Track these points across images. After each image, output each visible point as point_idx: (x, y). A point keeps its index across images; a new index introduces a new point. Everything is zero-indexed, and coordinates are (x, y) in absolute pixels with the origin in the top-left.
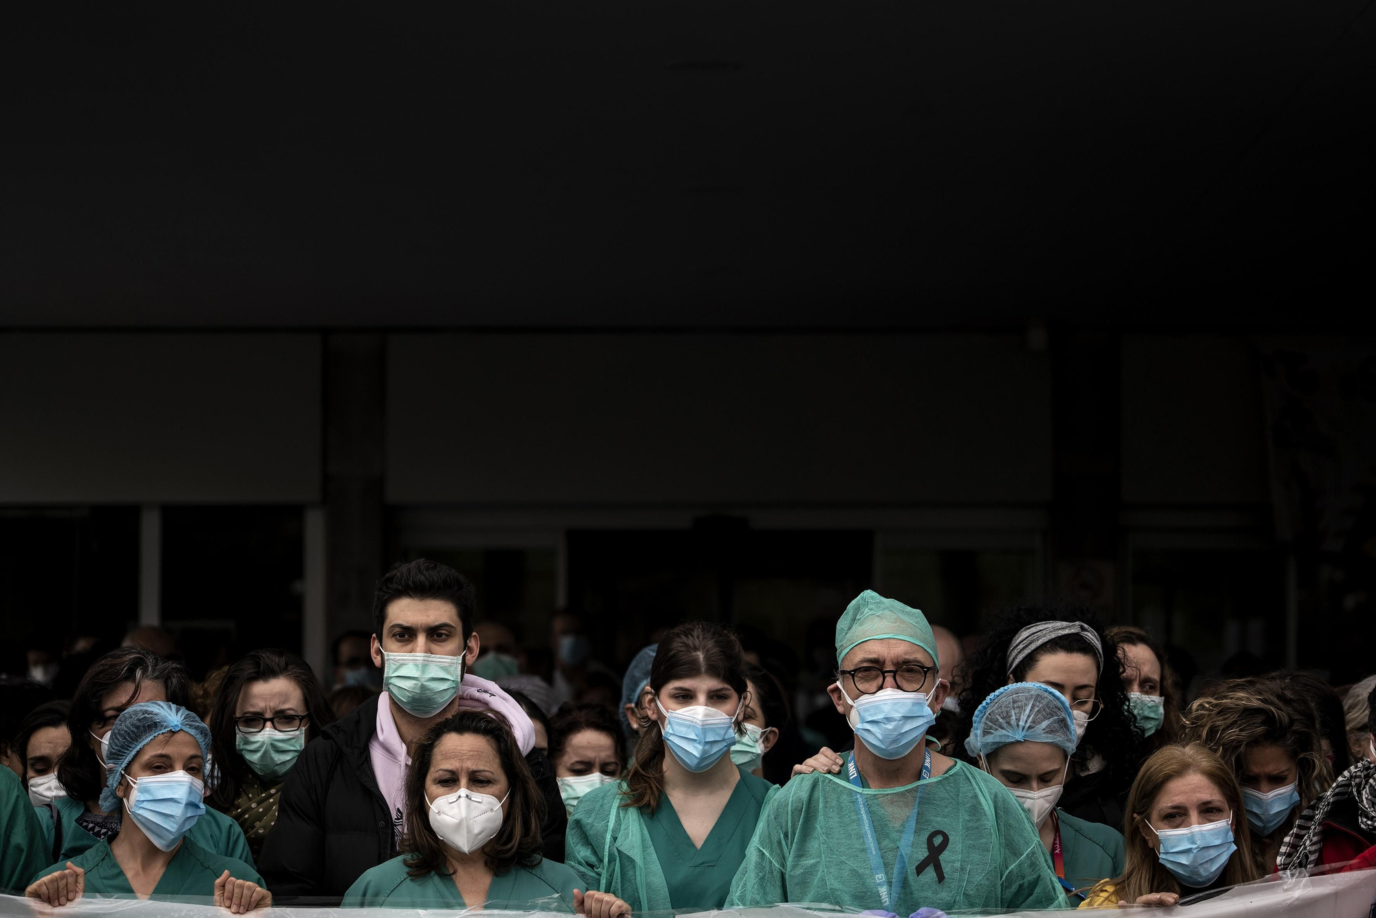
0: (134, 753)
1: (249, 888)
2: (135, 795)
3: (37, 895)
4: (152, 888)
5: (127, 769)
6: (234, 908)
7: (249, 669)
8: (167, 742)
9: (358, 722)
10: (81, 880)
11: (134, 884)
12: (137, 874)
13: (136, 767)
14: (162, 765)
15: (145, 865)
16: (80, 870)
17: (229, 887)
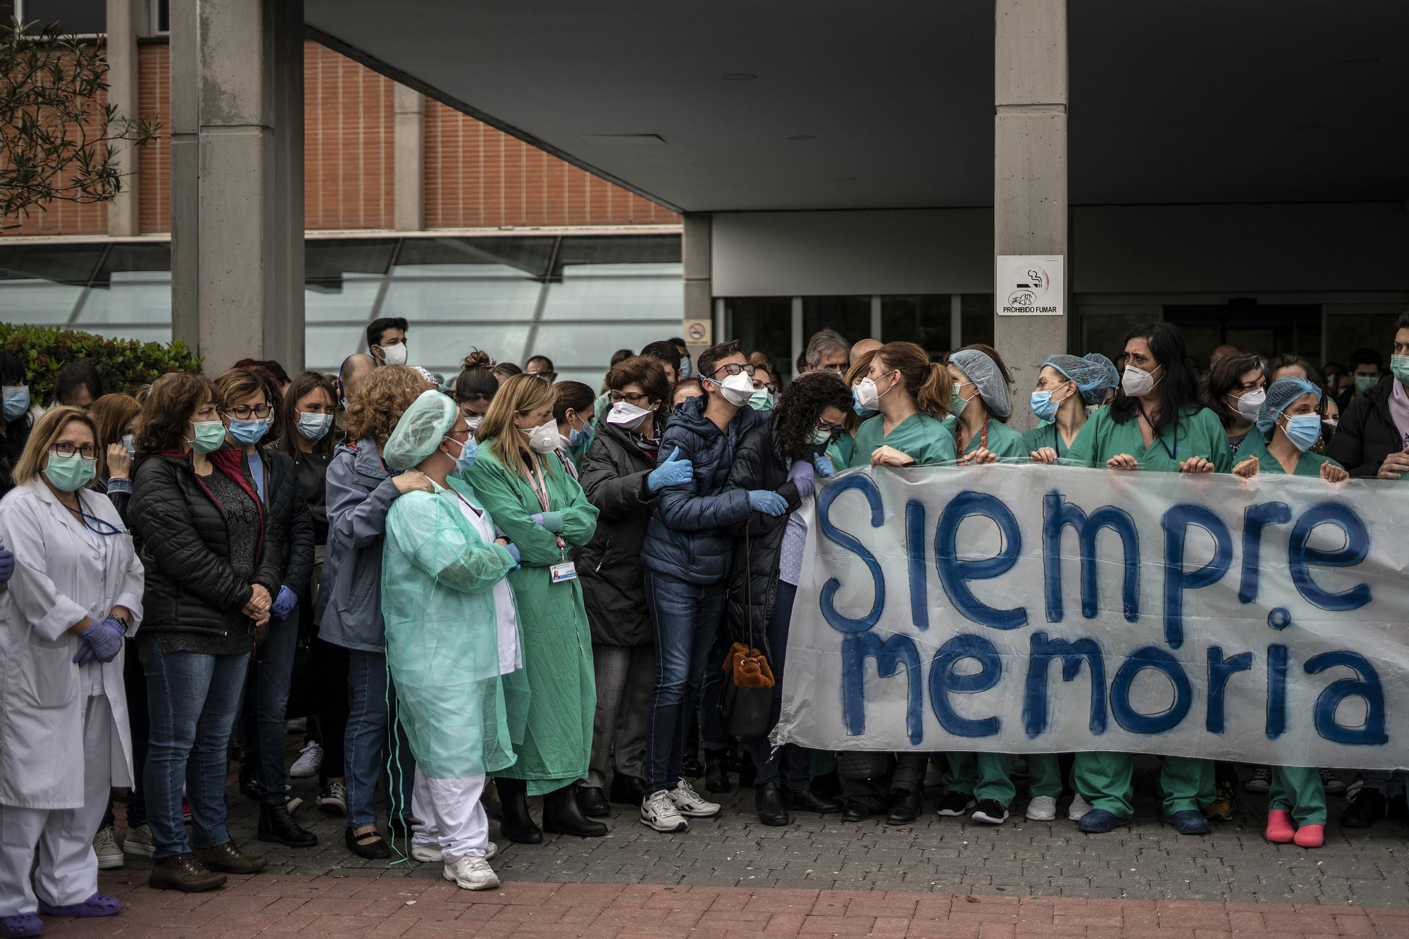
0: (1289, 403)
1: (1338, 470)
2: (1290, 425)
3: (1239, 473)
4: (1293, 470)
5: (1285, 411)
6: (1330, 479)
7: (1278, 362)
8: (1307, 398)
9: (1382, 389)
10: (1258, 463)
11: (1285, 467)
12: (1284, 463)
13: (1290, 410)
14: (1304, 410)
15: (1289, 457)
16: (1257, 459)
17: (1327, 469)
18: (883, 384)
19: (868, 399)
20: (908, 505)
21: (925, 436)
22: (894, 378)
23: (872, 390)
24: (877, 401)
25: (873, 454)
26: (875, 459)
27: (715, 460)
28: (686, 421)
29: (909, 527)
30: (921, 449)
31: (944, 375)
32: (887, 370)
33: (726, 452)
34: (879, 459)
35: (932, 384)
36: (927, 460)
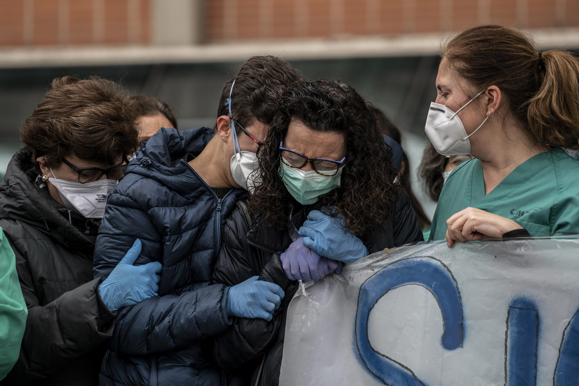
18: (471, 116)
19: (449, 141)
20: (511, 308)
21: (559, 189)
22: (490, 100)
23: (455, 125)
24: (467, 144)
25: (449, 221)
26: (453, 227)
27: (187, 229)
28: (149, 166)
29: (512, 348)
30: (551, 209)
31: (568, 71)
32: (473, 89)
33: (211, 223)
34: (461, 227)
35: (550, 92)
36: (560, 226)
